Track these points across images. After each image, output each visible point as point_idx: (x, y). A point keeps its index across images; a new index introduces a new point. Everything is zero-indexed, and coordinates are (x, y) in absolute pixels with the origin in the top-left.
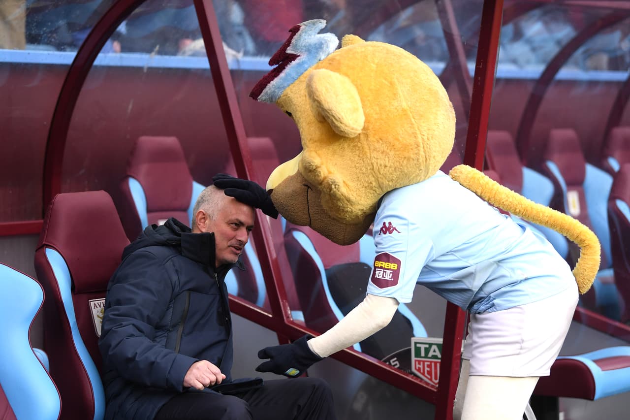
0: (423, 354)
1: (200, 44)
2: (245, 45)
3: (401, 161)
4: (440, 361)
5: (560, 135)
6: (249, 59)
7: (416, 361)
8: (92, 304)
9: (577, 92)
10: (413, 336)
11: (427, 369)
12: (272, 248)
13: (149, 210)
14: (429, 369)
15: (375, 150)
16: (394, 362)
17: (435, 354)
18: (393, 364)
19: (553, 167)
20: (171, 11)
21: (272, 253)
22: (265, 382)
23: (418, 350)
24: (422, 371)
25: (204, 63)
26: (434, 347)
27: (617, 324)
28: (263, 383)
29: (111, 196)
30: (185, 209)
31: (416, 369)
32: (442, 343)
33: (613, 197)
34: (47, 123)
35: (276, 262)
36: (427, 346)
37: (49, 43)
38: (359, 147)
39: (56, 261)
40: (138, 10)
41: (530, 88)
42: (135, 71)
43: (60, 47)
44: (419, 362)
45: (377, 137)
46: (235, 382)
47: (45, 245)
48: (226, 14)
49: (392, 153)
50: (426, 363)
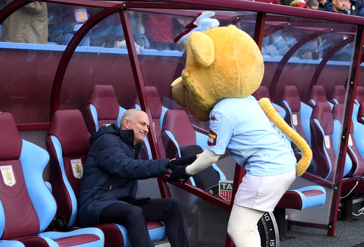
0: (224, 188)
1: (124, 42)
2: (145, 43)
3: (228, 85)
4: (232, 191)
5: (290, 88)
6: (146, 50)
7: (221, 191)
8: (72, 162)
9: (298, 68)
10: (220, 180)
11: (226, 195)
12: (155, 138)
13: (99, 119)
14: (227, 195)
15: (216, 76)
16: (210, 191)
17: (229, 188)
18: (210, 192)
19: (286, 103)
20: (111, 27)
21: (155, 141)
22: (151, 199)
23: (222, 186)
24: (223, 196)
25: (125, 51)
26: (229, 185)
27: (313, 175)
28: (151, 200)
29: (81, 111)
30: (116, 119)
31: (221, 195)
32: (233, 183)
33: (313, 117)
34: (53, 78)
35: (157, 144)
36: (226, 184)
37: (55, 41)
38: (209, 73)
39: (55, 141)
40: (96, 26)
41: (276, 66)
42: (94, 54)
43: (60, 43)
44: (222, 192)
45: (218, 70)
46: (138, 199)
47: (50, 134)
48: (136, 29)
49: (224, 80)
50: (225, 192)
